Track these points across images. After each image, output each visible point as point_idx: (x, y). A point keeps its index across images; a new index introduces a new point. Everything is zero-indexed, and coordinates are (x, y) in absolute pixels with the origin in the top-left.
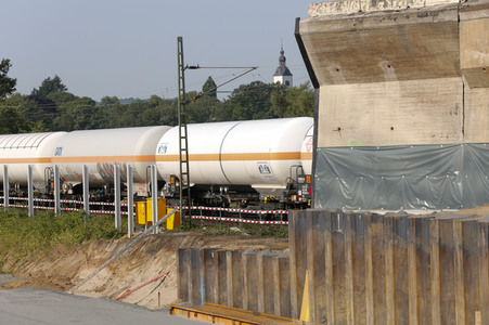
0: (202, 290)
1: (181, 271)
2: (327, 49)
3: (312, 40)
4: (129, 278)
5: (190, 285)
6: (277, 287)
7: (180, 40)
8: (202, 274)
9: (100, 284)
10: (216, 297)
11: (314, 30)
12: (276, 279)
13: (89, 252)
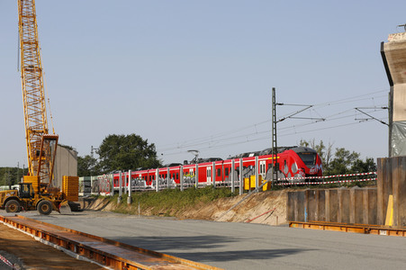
0: (306, 214)
1: (289, 205)
2: (401, 60)
3: (392, 55)
4: (247, 214)
5: (296, 212)
6: (366, 208)
7: (274, 89)
8: (306, 205)
9: (229, 218)
10: (316, 217)
11: (393, 48)
12: (365, 202)
13: (219, 204)
